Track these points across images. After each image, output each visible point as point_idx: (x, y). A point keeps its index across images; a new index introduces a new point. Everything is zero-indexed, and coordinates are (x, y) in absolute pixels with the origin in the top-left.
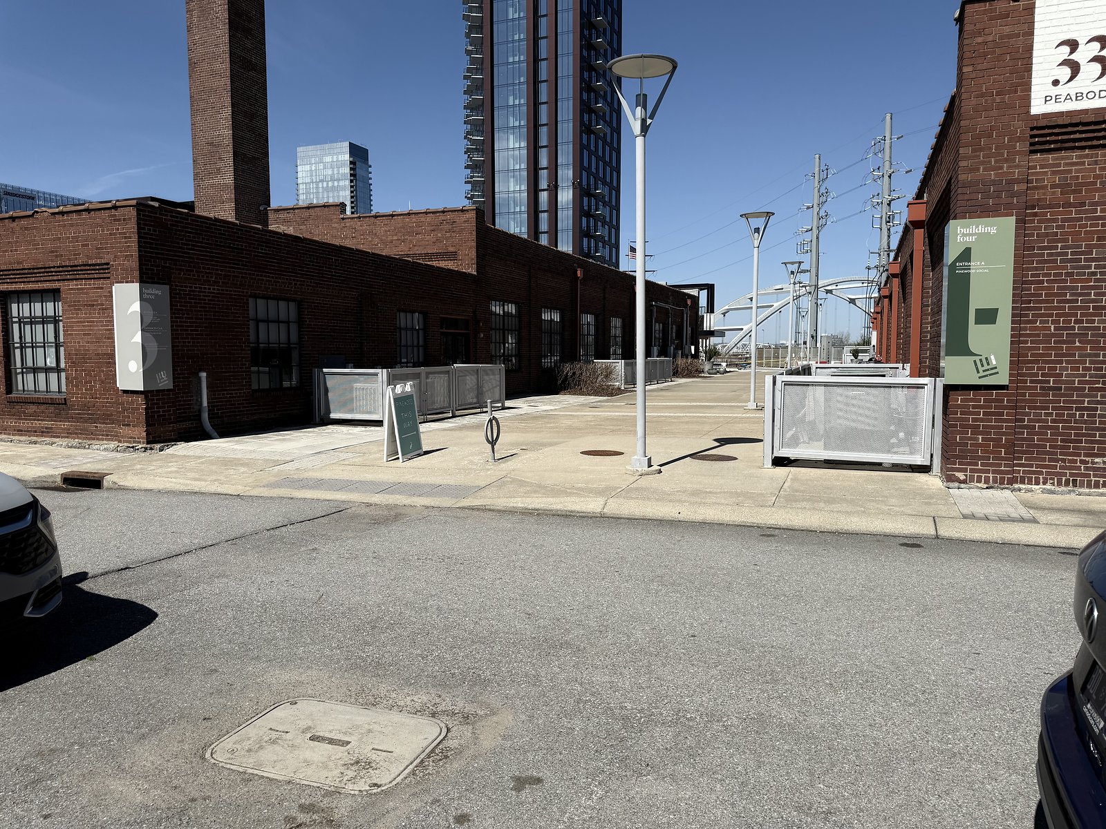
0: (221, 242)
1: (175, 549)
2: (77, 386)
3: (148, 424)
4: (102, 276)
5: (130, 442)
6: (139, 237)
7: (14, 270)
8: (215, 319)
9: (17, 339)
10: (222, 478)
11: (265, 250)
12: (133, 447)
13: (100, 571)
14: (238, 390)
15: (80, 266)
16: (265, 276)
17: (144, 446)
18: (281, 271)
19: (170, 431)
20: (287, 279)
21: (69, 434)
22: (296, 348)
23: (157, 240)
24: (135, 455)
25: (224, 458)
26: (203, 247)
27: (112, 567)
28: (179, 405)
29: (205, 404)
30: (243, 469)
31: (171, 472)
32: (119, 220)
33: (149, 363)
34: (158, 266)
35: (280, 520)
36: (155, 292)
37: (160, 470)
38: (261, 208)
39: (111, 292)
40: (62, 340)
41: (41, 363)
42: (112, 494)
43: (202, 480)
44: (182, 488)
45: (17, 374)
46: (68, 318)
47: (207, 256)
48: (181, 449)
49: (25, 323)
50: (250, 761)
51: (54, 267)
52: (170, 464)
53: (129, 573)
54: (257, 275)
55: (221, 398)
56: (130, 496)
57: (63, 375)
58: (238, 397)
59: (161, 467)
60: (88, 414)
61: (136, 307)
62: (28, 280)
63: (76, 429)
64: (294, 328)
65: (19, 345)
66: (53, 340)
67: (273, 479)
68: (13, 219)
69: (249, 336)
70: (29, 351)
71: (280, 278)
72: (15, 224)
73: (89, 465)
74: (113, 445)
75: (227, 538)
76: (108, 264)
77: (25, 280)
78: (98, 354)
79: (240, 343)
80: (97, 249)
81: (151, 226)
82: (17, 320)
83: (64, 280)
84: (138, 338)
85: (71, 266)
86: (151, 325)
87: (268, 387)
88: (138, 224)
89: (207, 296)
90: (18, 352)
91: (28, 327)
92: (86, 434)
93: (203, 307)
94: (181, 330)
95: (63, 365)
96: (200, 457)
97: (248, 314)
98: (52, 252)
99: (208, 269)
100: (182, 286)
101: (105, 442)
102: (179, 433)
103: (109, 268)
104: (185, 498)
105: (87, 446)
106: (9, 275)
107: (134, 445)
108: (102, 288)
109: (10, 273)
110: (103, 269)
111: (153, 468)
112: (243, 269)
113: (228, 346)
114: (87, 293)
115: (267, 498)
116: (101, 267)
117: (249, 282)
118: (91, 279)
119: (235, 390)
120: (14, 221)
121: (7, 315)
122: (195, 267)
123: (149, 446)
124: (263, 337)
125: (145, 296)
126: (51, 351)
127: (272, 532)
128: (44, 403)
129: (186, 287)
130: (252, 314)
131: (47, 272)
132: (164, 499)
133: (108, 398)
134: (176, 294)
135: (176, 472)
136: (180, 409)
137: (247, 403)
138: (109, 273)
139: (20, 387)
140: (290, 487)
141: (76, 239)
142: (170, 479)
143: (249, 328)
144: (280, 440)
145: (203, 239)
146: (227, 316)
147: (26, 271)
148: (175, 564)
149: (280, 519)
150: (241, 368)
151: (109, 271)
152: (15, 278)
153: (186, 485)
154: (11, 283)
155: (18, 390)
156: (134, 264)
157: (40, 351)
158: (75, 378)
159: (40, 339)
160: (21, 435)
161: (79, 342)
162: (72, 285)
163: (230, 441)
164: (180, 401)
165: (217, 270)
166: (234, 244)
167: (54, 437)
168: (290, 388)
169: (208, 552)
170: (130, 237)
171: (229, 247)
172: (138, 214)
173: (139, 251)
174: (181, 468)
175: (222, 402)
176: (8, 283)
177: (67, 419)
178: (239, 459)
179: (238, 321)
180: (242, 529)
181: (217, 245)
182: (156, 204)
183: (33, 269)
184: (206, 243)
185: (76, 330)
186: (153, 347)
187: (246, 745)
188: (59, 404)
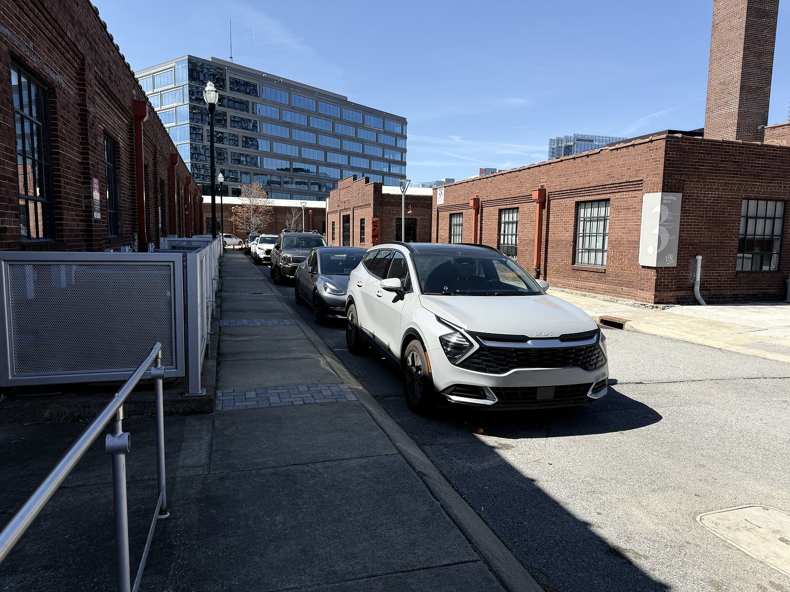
0: (725, 158)
1: (674, 378)
2: (613, 262)
3: (656, 290)
4: (637, 188)
5: (643, 301)
6: (665, 160)
7: (584, 188)
8: (713, 217)
9: (581, 231)
10: (707, 334)
11: (762, 161)
12: (644, 305)
13: (625, 381)
14: (724, 270)
15: (624, 183)
16: (759, 182)
17: (652, 305)
18: (773, 177)
19: (671, 297)
20: (778, 183)
21: (605, 292)
22: (778, 239)
23: (678, 161)
24: (646, 310)
25: (709, 320)
26: (711, 163)
27: (632, 380)
28: (679, 279)
29: (698, 279)
30: (724, 330)
31: (670, 325)
32: (653, 149)
33: (662, 248)
34: (676, 179)
35: (755, 374)
36: (671, 198)
37: (662, 323)
38: (759, 128)
39: (642, 200)
40: (607, 232)
41: (593, 247)
42: (631, 334)
43: (693, 334)
44: (677, 337)
45: (579, 252)
46: (612, 217)
47: (713, 169)
48: (678, 309)
49: (587, 221)
50: (730, 535)
51: (608, 185)
52: (669, 319)
53: (642, 387)
54: (752, 182)
55: (710, 276)
56: (641, 337)
57: (606, 254)
58: (724, 276)
59: (663, 320)
60: (618, 280)
61: (658, 209)
62: (592, 194)
63: (610, 290)
64: (778, 224)
65: (582, 235)
66: (602, 232)
67: (749, 341)
68: (588, 156)
69: (739, 229)
70: (587, 238)
71: (772, 183)
72: (589, 159)
73: (616, 313)
74: (632, 302)
75: (712, 378)
76: (642, 180)
77: (590, 194)
78: (629, 241)
79: (730, 234)
80: (636, 171)
81: (675, 151)
82: (583, 219)
83: (613, 193)
84: (656, 231)
85: (619, 184)
86: (666, 221)
87: (749, 270)
88: (666, 151)
89: (709, 200)
90: (581, 239)
91: (588, 224)
92: (615, 293)
93: (705, 208)
94: (687, 225)
95: (606, 248)
96: (691, 317)
97: (740, 212)
98: (609, 175)
99: (713, 179)
100: (691, 193)
101: (626, 299)
102: (677, 299)
103: (642, 183)
104: (679, 344)
105: (615, 301)
106: (581, 191)
107: (645, 303)
108: (636, 197)
109: (582, 190)
110: (638, 184)
111: (657, 320)
112: (741, 178)
113: (721, 237)
114: (627, 201)
115: (743, 355)
116: (637, 183)
117: (745, 187)
118: (630, 191)
119: (722, 270)
120: (588, 157)
121: (577, 216)
122: (702, 178)
123: (655, 305)
124: (750, 231)
125: (665, 201)
126: (600, 239)
127: (747, 380)
128: (592, 272)
129: (694, 193)
130: (743, 213)
131: (604, 188)
132: (665, 343)
133: (632, 271)
134: (686, 199)
135: (673, 325)
136: (680, 282)
137: (730, 281)
138: (642, 186)
139: (580, 261)
140: (764, 350)
141: (624, 165)
142: (669, 330)
143: (740, 224)
144: (756, 312)
145: (712, 157)
146: (723, 214)
147: (592, 188)
148: (673, 387)
149: (755, 372)
150: (729, 254)
151: (642, 185)
152: (585, 193)
153: (681, 335)
154: (582, 196)
155: (578, 263)
156: (660, 179)
157: (594, 239)
158: (613, 256)
159: (594, 231)
160: (577, 290)
161: (618, 233)
162: (618, 195)
163: (715, 309)
164: (680, 276)
165: (720, 180)
166: (735, 159)
167: (596, 293)
168: (769, 272)
169: (698, 384)
170: (659, 161)
171: (732, 162)
172: (666, 144)
173: (664, 170)
174: (677, 323)
175: (711, 278)
176: (580, 196)
177: (605, 283)
178: (721, 323)
179: (732, 217)
180: (724, 373)
181: (723, 161)
182: (680, 135)
183: (596, 187)
184: (713, 160)
185: (617, 225)
186: (666, 237)
187: (727, 523)
188: (601, 273)
